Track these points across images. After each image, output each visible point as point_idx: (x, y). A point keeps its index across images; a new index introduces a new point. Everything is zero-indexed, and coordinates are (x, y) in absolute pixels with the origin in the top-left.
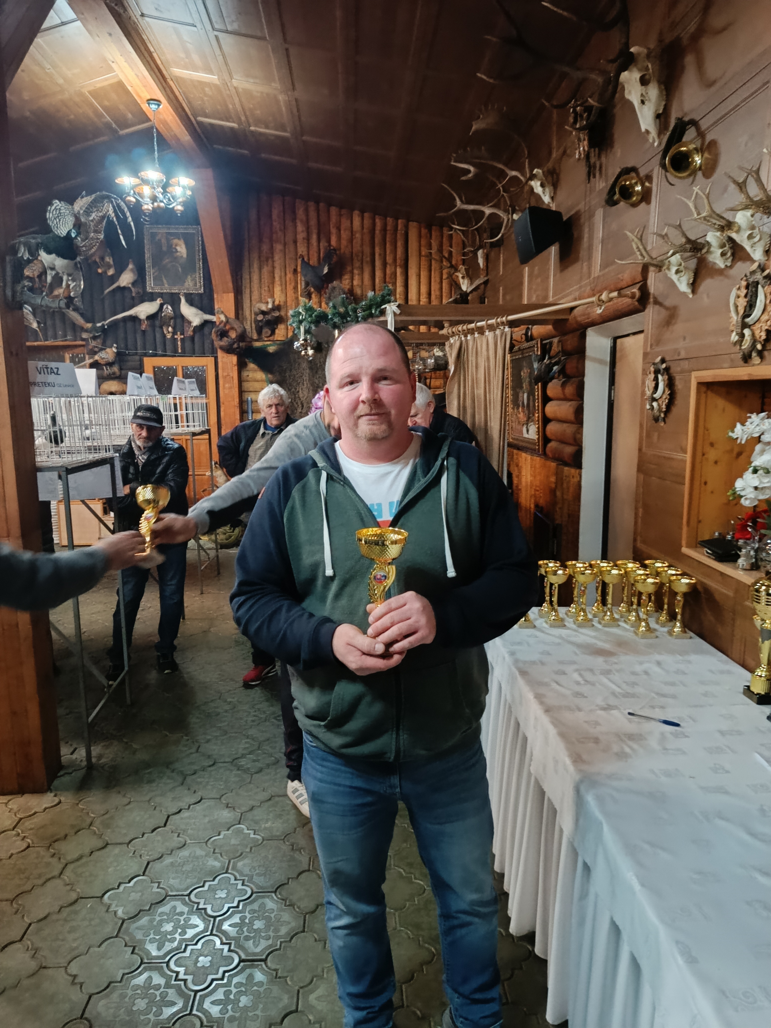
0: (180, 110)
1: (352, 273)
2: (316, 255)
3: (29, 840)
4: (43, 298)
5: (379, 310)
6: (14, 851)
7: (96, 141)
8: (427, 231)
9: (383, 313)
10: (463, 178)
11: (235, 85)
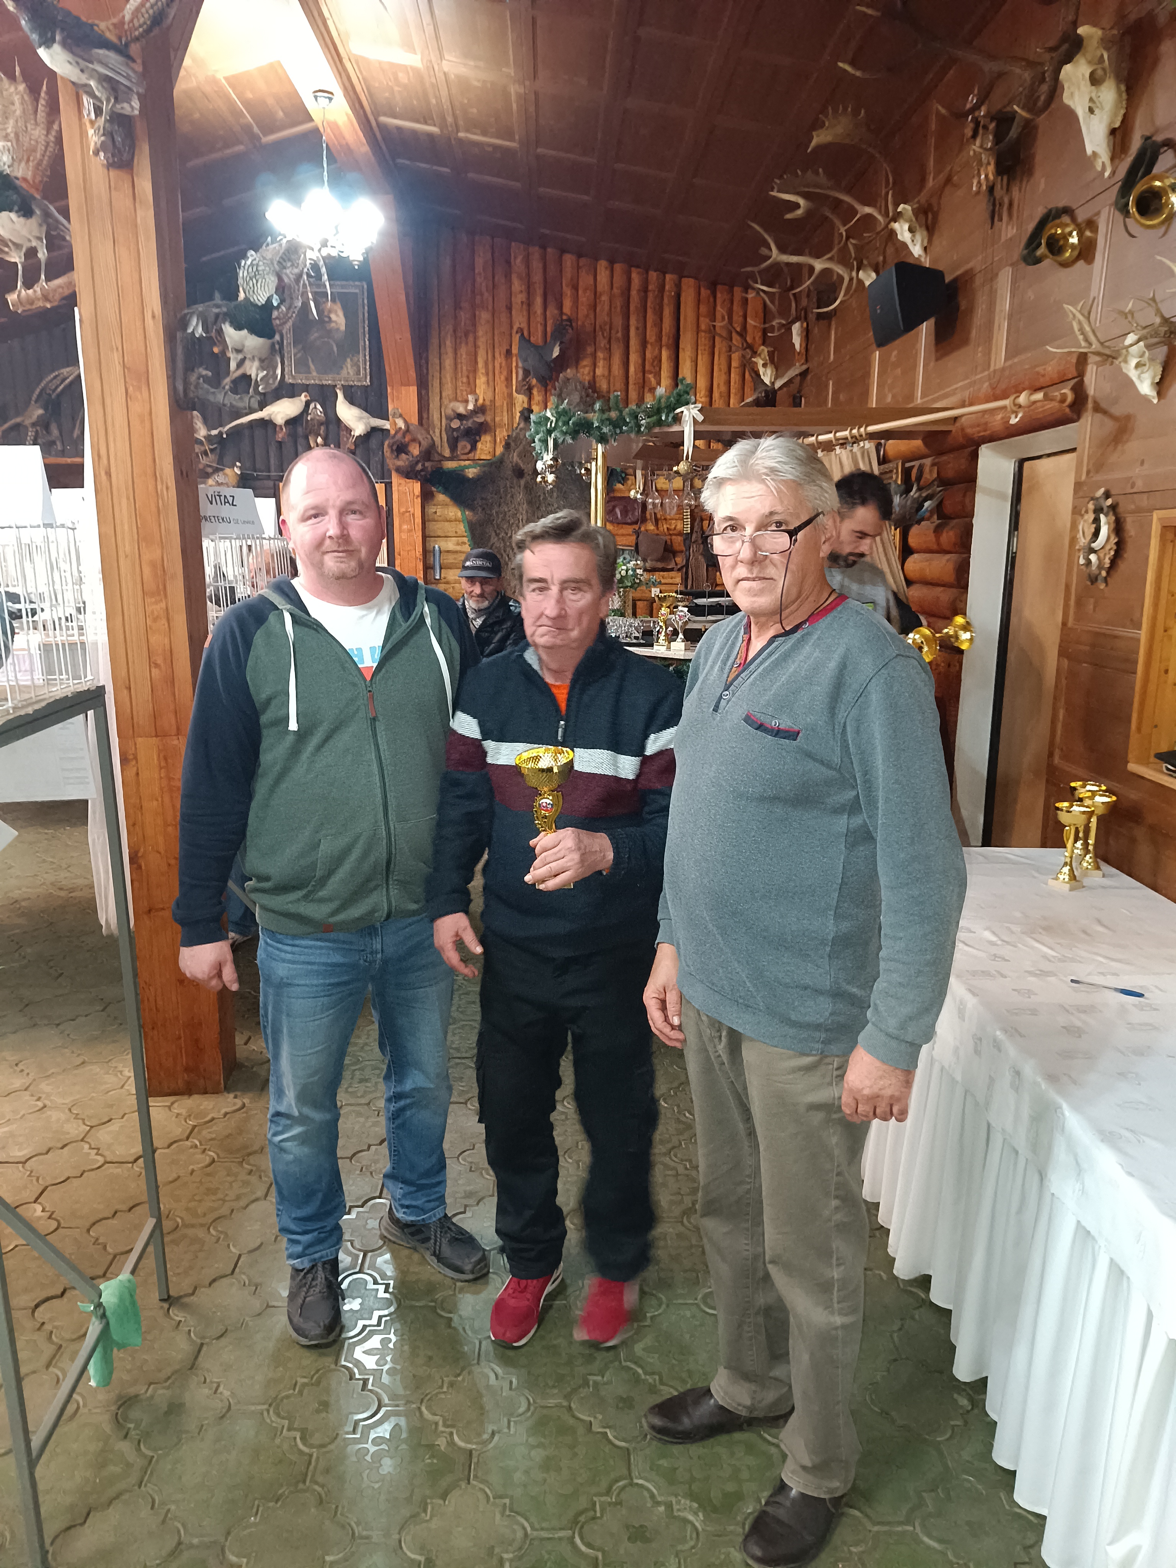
0: (357, 105)
1: (594, 356)
2: (540, 329)
3: (211, 1153)
4: (226, 394)
5: (671, 415)
6: (195, 1167)
7: (228, 151)
8: (709, 292)
9: (678, 419)
10: (789, 216)
11: (446, 69)
